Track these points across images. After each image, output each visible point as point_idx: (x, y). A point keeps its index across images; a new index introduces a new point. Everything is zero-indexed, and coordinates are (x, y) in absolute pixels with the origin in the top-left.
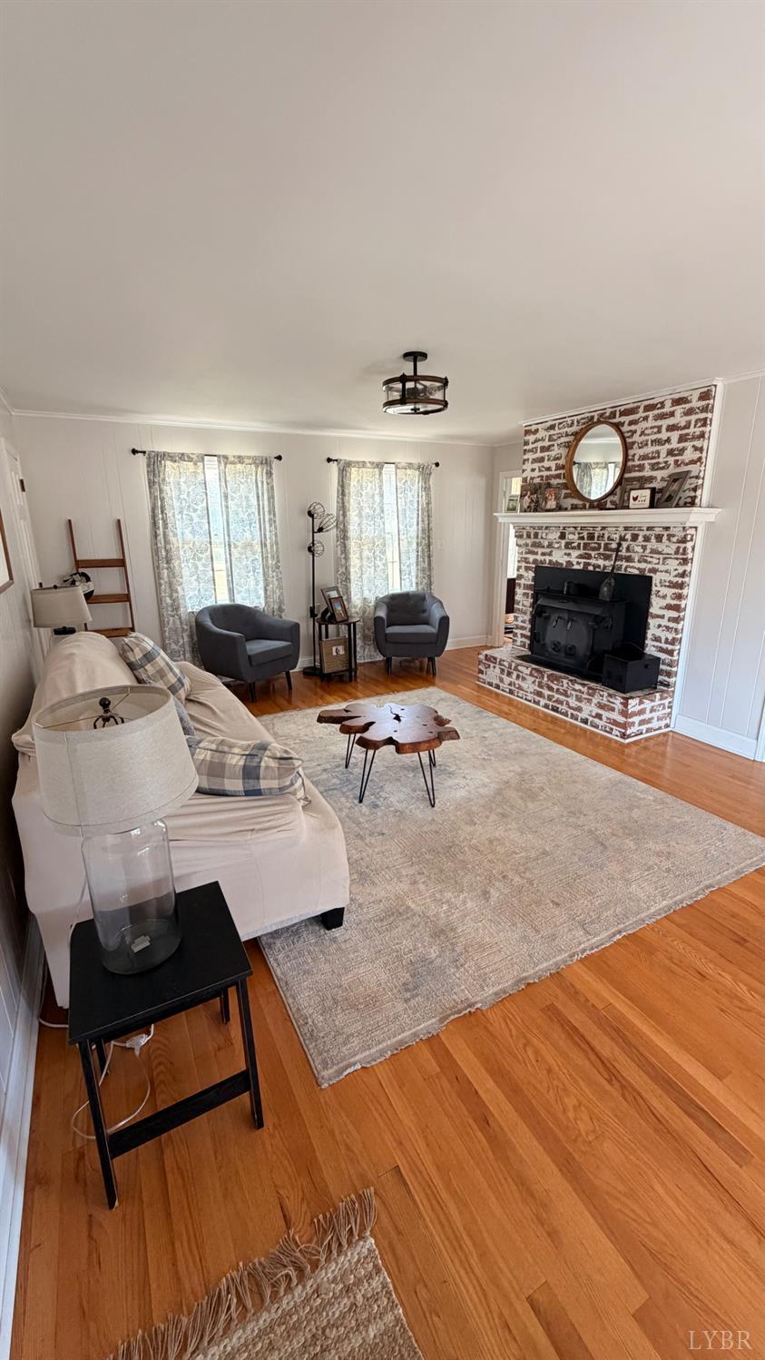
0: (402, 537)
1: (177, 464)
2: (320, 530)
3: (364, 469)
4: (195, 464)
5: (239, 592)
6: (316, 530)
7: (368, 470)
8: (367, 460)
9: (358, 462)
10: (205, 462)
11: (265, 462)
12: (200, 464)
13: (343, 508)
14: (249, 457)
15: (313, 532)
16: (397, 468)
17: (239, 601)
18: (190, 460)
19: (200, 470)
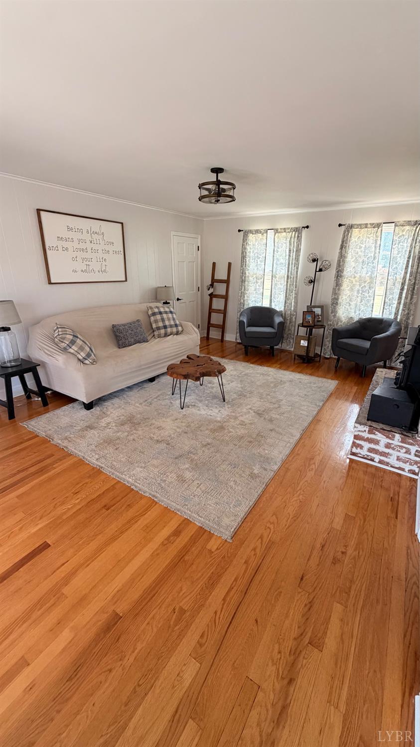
0: (389, 278)
1: (254, 235)
2: (321, 270)
3: (366, 229)
4: (263, 234)
5: (274, 302)
6: (317, 270)
7: (369, 229)
8: (368, 222)
9: (360, 225)
10: (268, 233)
11: (296, 230)
12: (265, 234)
13: (342, 257)
14: (288, 228)
15: (316, 271)
16: (395, 226)
17: (273, 307)
18: (261, 232)
19: (265, 238)
